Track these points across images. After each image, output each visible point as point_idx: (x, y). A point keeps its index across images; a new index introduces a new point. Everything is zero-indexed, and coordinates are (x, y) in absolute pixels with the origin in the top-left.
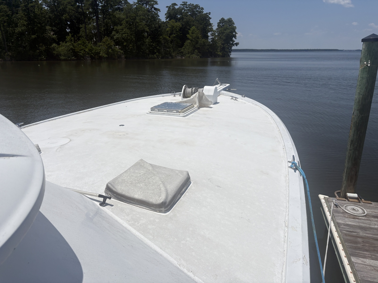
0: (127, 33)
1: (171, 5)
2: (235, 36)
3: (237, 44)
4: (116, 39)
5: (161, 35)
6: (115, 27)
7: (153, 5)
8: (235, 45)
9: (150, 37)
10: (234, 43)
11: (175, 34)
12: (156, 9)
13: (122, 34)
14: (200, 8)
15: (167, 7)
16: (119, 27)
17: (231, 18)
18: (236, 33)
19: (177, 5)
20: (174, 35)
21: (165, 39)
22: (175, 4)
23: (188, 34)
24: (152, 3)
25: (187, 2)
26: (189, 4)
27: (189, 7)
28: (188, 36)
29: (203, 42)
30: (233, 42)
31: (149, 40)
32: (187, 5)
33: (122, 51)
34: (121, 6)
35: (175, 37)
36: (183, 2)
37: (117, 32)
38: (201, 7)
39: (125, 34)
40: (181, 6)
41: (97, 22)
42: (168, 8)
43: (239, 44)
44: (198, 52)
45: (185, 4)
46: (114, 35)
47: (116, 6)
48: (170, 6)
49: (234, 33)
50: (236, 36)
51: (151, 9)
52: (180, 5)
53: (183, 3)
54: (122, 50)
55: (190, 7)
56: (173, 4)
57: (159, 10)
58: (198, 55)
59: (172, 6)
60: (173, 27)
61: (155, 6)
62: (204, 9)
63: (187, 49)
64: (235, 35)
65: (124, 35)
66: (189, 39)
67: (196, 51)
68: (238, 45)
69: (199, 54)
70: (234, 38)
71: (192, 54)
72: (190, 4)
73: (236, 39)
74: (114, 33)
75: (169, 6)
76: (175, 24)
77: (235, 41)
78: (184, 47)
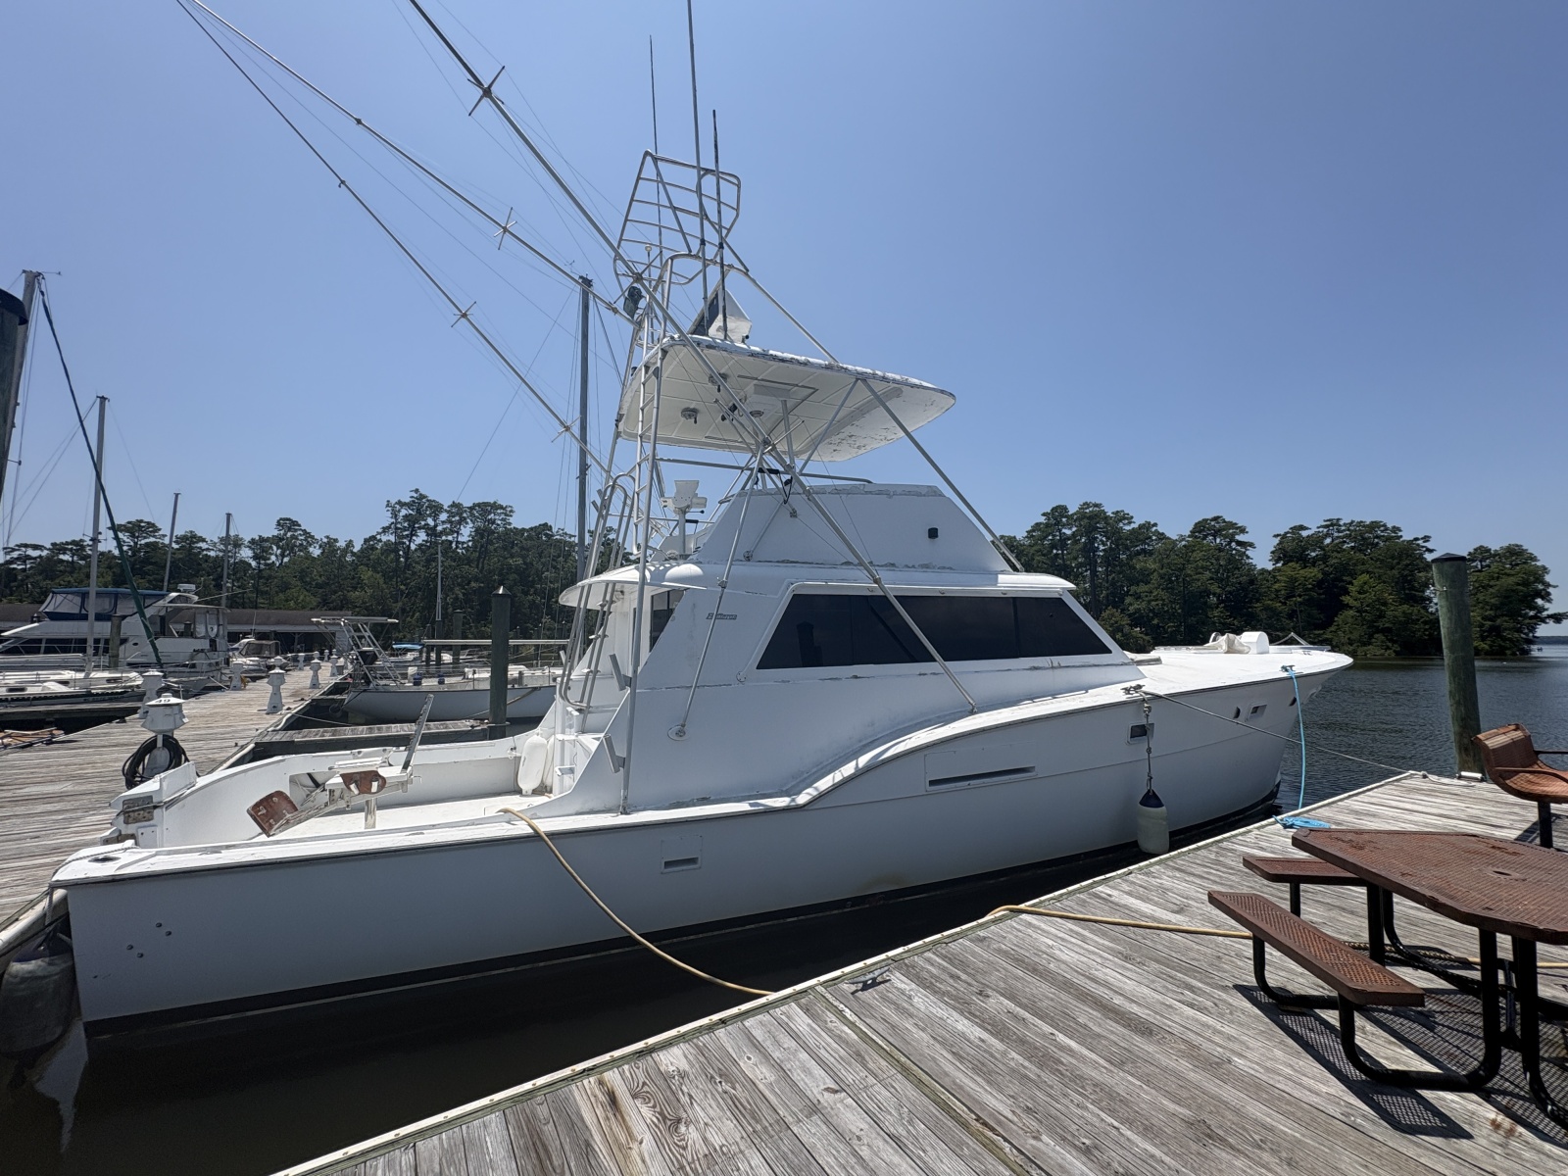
0: (1164, 600)
1: (1287, 530)
2: (1546, 596)
3: (1558, 618)
4: (1134, 613)
5: (1258, 601)
6: (1133, 588)
7: (1233, 535)
8: (1551, 622)
9: (1222, 605)
10: (1545, 613)
11: (1300, 596)
12: (1239, 543)
13: (1149, 602)
14: (1387, 529)
15: (1276, 536)
16: (1142, 588)
17: (1519, 543)
18: (1548, 585)
19: (1306, 528)
20: (1299, 599)
21: (1267, 608)
22: (1302, 528)
23: (1347, 592)
24: (1231, 531)
25: (1338, 520)
26: (1349, 521)
27: (1349, 530)
28: (1346, 599)
29: (1404, 612)
30: (1541, 612)
31: (1221, 612)
32: (1340, 526)
33: (1147, 638)
34: (1149, 545)
35: (1301, 603)
36: (1325, 521)
37: (1138, 597)
38: (1389, 526)
39: (1157, 600)
40: (1321, 530)
41: (1092, 581)
42: (1279, 538)
44: (1388, 639)
45: (1332, 525)
46: (1130, 604)
47: (1137, 546)
48: (1286, 533)
49: (1540, 587)
50: (1549, 594)
51: (1229, 544)
52: (1318, 528)
53: (1328, 523)
54: (1147, 634)
55: (1352, 528)
56: (1295, 527)
57: (1251, 545)
58: (1388, 648)
59: (1292, 533)
60: (1293, 580)
61: (1240, 538)
62: (1400, 531)
63: (1344, 632)
64: (1545, 590)
65: (1153, 603)
66: (1348, 607)
67: (1380, 636)
69: (1390, 644)
70: (1539, 601)
71: (1364, 644)
72: (1353, 522)
74: (1128, 600)
75: (1282, 533)
76: (1301, 572)
77: (1547, 610)
78: (1333, 628)
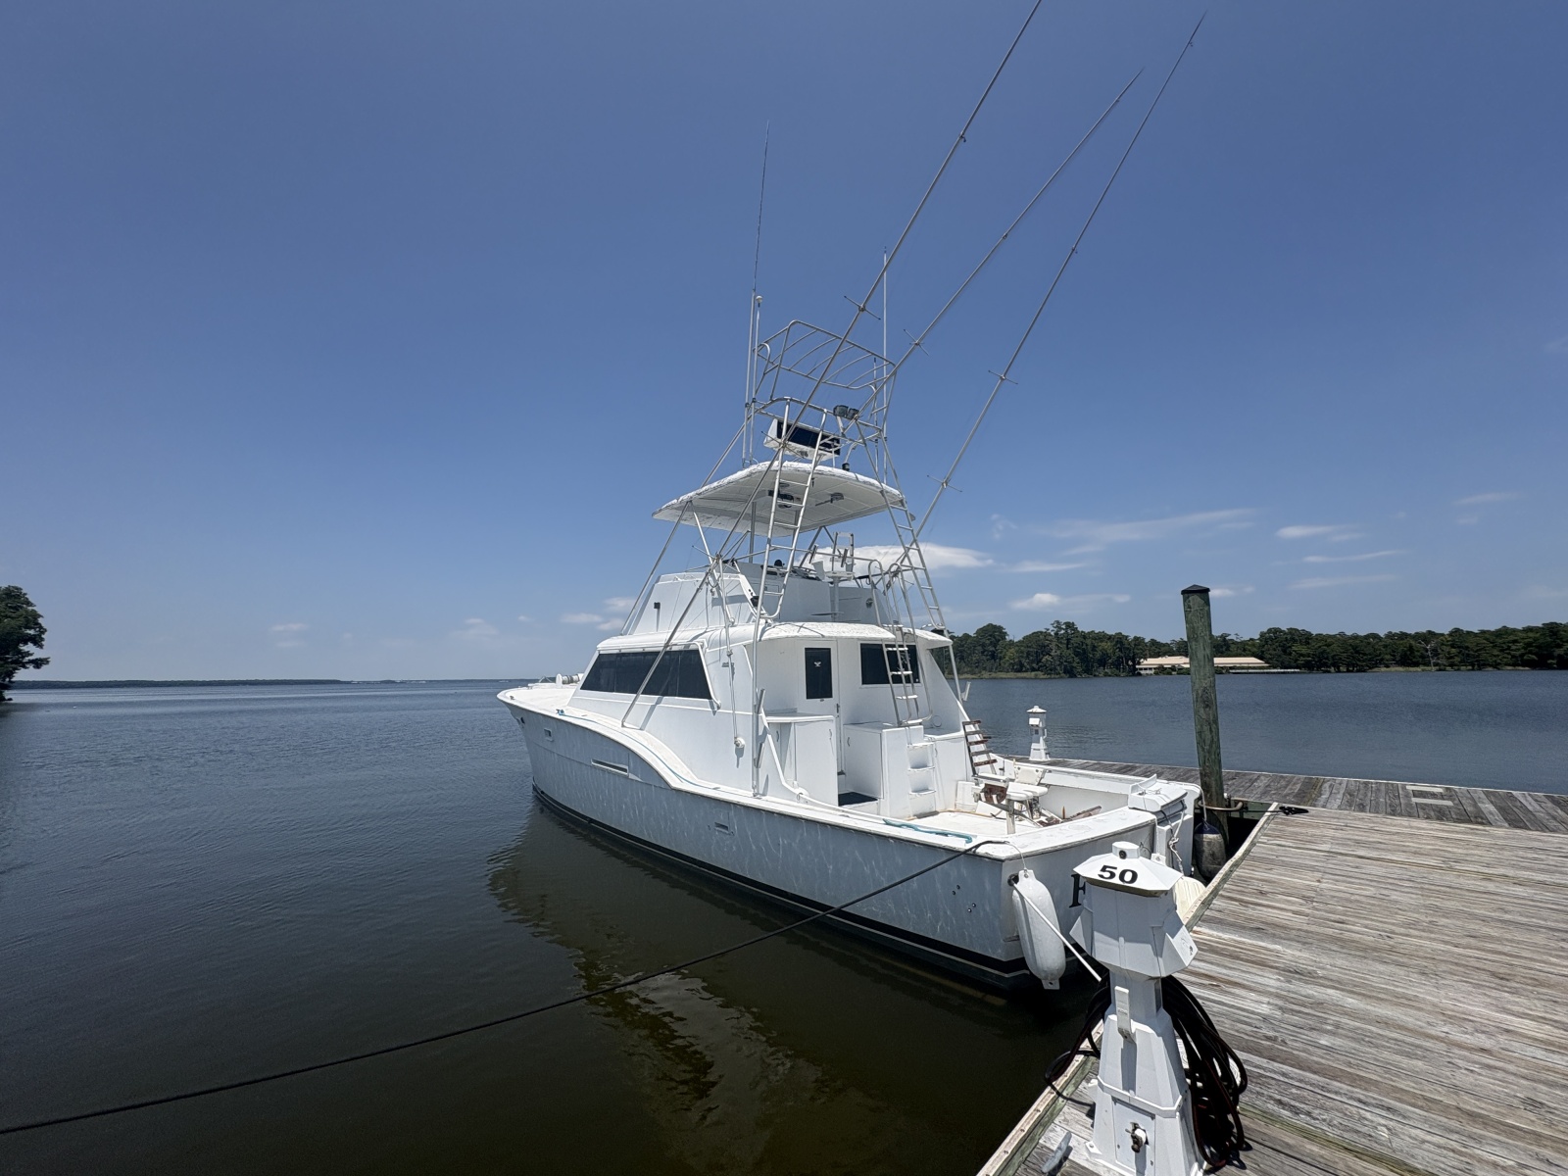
2: (37, 641)
3: (38, 663)
8: (31, 667)
10: (27, 659)
17: (19, 586)
18: (43, 631)
30: (23, 657)
43: (48, 662)
49: (32, 632)
50: (43, 639)
64: (40, 636)
68: (44, 667)
70: (29, 647)
73: (41, 646)
77: (32, 655)
